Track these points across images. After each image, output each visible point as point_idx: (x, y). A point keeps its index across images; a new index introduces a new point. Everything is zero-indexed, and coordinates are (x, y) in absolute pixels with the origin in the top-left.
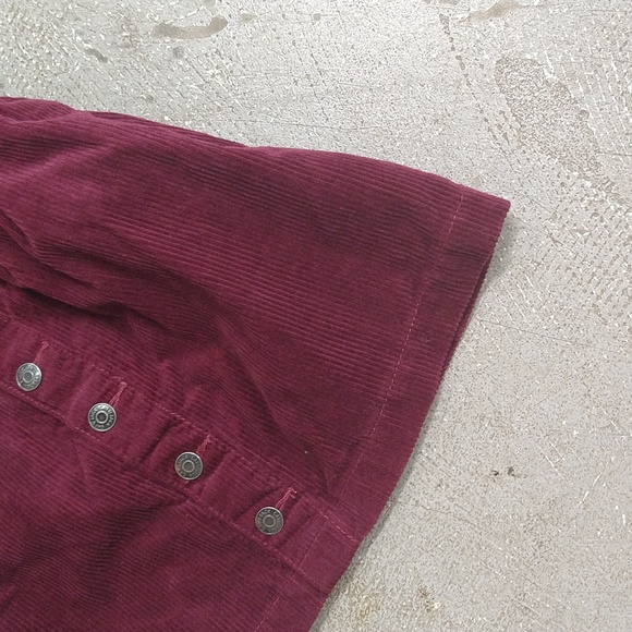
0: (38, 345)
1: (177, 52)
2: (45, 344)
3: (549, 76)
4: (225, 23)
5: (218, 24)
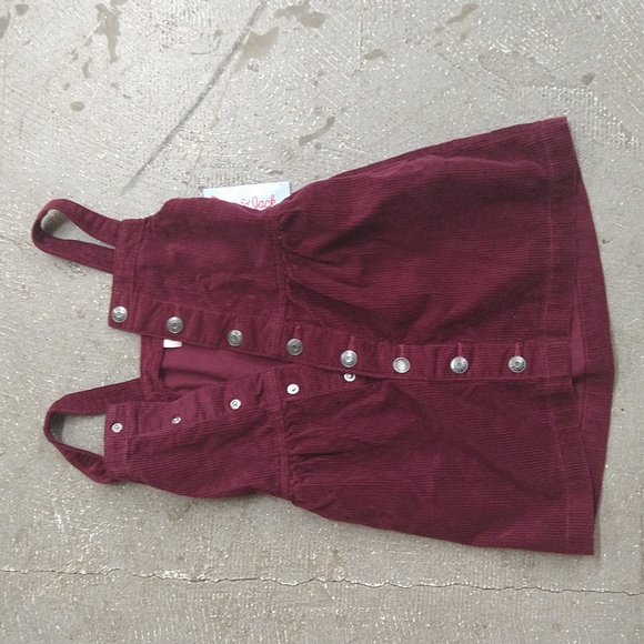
0: (349, 340)
1: (318, 147)
2: (353, 338)
3: (506, 52)
4: (333, 118)
5: (331, 121)
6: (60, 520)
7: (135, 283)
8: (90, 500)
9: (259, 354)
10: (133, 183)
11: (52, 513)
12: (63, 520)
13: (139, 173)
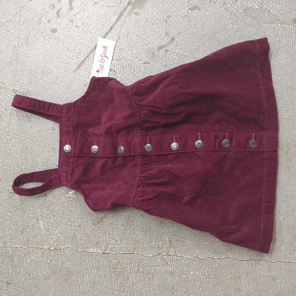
0: (172, 138)
1: (166, 51)
2: (174, 137)
3: (257, 7)
5: (173, 39)
6: (42, 224)
7: (73, 133)
8: (56, 215)
9: (133, 155)
10: (79, 67)
11: (38, 221)
12: (44, 224)
13: (82, 62)
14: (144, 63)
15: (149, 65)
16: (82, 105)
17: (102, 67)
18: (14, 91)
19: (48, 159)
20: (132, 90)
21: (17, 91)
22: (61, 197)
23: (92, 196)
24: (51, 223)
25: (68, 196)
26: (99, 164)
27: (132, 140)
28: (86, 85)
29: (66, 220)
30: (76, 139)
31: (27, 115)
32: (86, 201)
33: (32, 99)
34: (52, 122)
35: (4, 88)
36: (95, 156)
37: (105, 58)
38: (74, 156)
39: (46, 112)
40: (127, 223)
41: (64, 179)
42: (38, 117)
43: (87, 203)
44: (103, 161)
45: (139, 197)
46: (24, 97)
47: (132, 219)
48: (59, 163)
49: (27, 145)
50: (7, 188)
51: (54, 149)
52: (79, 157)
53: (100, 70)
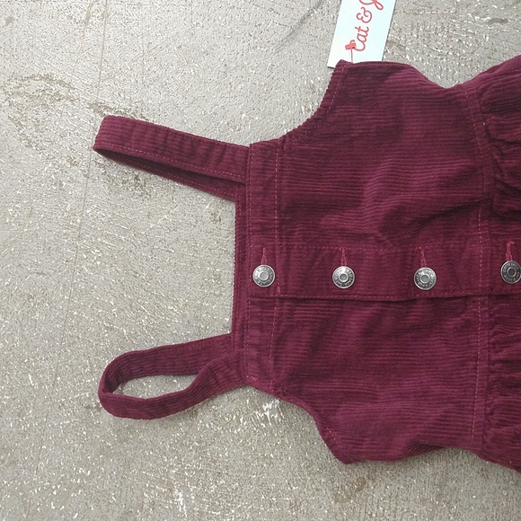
6: (181, 500)
7: (280, 229)
8: (225, 472)
9: (463, 293)
10: (293, 34)
11: (171, 491)
12: (187, 500)
13: (302, 21)
14: (490, 22)
15: (505, 28)
16: (306, 147)
17: (363, 34)
18: (96, 106)
19: (200, 308)
20: (480, 95)
21: (106, 108)
22: (238, 418)
23: (339, 417)
24: (210, 496)
25: (259, 415)
26: (355, 321)
27: (462, 250)
28: (313, 87)
29: (253, 488)
30: (289, 248)
31: (137, 178)
32: (323, 433)
33: (158, 129)
34: (213, 198)
35: (68, 98)
36: (343, 300)
37: (372, 8)
38: (282, 300)
39: (197, 169)
40: (439, 496)
41: (253, 366)
42: (170, 183)
43: (327, 441)
44: (368, 311)
45: (498, 426)
46: (135, 123)
47: (452, 484)
48: (235, 320)
49: (137, 268)
50: (75, 392)
51: (218, 278)
52: (297, 301)
53: (357, 42)
